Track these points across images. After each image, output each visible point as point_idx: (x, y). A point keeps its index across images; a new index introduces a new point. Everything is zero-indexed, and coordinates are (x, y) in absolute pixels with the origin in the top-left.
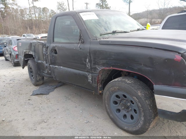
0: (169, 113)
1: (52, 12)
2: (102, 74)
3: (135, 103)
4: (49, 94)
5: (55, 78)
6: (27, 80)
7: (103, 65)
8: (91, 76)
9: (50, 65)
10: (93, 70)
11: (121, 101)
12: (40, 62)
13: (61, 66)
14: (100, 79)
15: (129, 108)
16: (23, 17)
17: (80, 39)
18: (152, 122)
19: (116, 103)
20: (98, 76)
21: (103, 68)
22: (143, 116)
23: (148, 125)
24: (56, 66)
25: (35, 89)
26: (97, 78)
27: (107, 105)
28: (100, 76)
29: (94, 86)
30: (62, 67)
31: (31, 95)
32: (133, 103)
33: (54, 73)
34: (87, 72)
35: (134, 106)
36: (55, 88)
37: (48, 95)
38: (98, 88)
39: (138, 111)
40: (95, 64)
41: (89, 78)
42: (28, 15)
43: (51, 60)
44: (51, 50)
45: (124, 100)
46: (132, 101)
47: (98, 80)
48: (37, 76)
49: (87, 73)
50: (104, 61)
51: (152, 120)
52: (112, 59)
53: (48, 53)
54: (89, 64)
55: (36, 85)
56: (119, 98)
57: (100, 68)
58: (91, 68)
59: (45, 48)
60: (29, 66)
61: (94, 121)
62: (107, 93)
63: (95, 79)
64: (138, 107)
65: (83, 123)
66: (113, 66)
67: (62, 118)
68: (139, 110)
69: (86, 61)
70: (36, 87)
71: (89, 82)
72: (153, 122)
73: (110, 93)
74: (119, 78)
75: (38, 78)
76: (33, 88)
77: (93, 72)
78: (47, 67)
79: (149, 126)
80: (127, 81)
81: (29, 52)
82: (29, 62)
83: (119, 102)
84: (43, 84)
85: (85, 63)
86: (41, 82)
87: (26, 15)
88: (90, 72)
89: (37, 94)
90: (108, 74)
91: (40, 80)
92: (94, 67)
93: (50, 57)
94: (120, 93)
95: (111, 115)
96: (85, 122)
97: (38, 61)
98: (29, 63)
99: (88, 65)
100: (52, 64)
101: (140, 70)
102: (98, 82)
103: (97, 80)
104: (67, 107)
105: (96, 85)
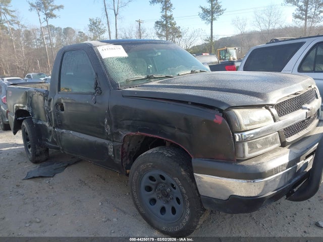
0: (214, 201)
1: (81, 36)
2: (128, 142)
3: (177, 187)
4: (54, 178)
5: (63, 150)
6: (21, 154)
7: (128, 128)
8: (112, 147)
9: (54, 128)
10: (114, 136)
11: (157, 185)
12: (41, 123)
13: (71, 130)
14: (126, 150)
15: (169, 196)
16: (29, 43)
17: (96, 88)
18: (201, 216)
19: (149, 189)
20: (123, 145)
21: (129, 133)
22: (189, 207)
23: (195, 220)
24: (63, 130)
25: (33, 169)
26: (120, 149)
27: (135, 194)
28: (126, 146)
29: (118, 163)
30: (71, 132)
31: (24, 179)
32: (175, 188)
33: (60, 141)
34: (107, 139)
35: (176, 193)
36: (66, 167)
37: (52, 179)
38: (123, 164)
39: (181, 201)
40: (117, 127)
41: (110, 149)
42: (38, 40)
43: (55, 120)
44: (55, 103)
45: (162, 183)
46: (172, 185)
47: (122, 153)
48: (35, 148)
49: (107, 142)
50: (129, 122)
51: (201, 212)
52: (138, 119)
53: (52, 109)
54: (108, 126)
55: (35, 162)
56: (155, 181)
57: (124, 133)
58: (112, 134)
59: (47, 100)
60: (25, 129)
61: (117, 219)
62: (135, 174)
63: (118, 150)
64: (182, 193)
65: (99, 221)
66: (141, 130)
67: (67, 214)
68: (184, 198)
69: (104, 123)
70: (35, 166)
71: (110, 157)
72: (203, 216)
73: (139, 173)
74: (154, 149)
75: (38, 150)
76: (30, 167)
77: (115, 139)
78: (51, 131)
79: (198, 221)
80: (165, 153)
81: (23, 107)
82: (24, 124)
83: (153, 187)
84: (46, 160)
85: (102, 125)
86: (44, 157)
87: (35, 41)
88: (110, 140)
89: (34, 178)
90: (139, 142)
91: (41, 153)
92: (115, 132)
93: (54, 114)
94: (156, 173)
95: (141, 210)
96: (103, 220)
97: (38, 121)
98: (23, 126)
99: (108, 129)
100: (57, 126)
101: (173, 136)
102: (122, 155)
103: (120, 153)
104: (79, 198)
105: (120, 161)
